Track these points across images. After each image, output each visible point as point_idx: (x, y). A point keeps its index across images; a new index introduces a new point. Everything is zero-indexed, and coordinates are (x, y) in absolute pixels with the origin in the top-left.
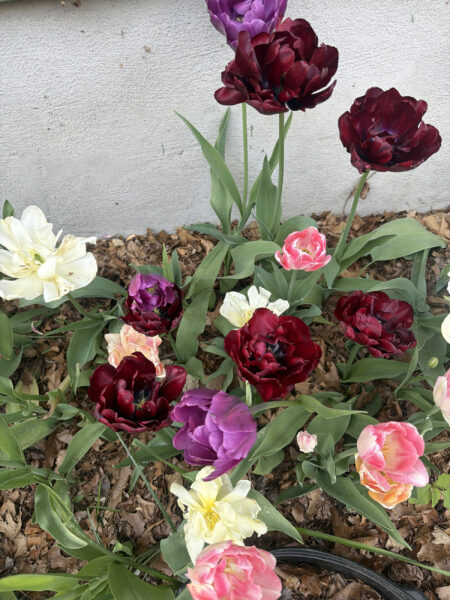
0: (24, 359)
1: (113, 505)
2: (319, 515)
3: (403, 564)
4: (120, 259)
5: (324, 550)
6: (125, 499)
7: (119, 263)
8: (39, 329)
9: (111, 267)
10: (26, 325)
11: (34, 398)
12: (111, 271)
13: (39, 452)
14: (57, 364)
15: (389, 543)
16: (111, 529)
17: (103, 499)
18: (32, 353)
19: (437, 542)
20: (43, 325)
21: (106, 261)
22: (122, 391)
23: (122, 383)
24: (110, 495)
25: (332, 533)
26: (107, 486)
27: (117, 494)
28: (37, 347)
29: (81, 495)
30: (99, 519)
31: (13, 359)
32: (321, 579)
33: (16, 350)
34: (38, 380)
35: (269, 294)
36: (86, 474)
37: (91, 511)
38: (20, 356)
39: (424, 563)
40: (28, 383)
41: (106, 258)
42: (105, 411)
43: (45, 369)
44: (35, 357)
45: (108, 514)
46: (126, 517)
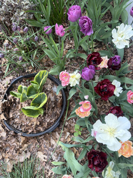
0: (101, 42)
1: (71, 66)
2: (71, 108)
3: (63, 124)
4: (130, 60)
5: (65, 109)
6: (73, 68)
7: (129, 60)
8: (109, 44)
9: (127, 58)
10: (110, 41)
11: (92, 46)
12: (126, 58)
13: (81, 50)
14: (100, 50)
15: (66, 122)
16: (67, 67)
17: (72, 64)
18: (103, 44)
19: (67, 133)
20: (110, 45)
21: (129, 57)
22: (95, 57)
23: (96, 57)
24: (73, 66)
25: (68, 110)
26: (75, 65)
27: (73, 67)
28: (104, 45)
29: (73, 60)
30: (69, 64)
31: (101, 39)
32: (60, 107)
33: (103, 40)
34: (96, 46)
35: (121, 93)
36: (77, 60)
37: (70, 62)
38: (102, 41)
39: (63, 129)
40: (95, 44)
41: (130, 56)
42: (90, 55)
43: (99, 48)
44: (102, 45)
45: (70, 66)
46: (69, 69)
